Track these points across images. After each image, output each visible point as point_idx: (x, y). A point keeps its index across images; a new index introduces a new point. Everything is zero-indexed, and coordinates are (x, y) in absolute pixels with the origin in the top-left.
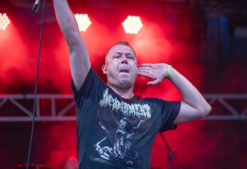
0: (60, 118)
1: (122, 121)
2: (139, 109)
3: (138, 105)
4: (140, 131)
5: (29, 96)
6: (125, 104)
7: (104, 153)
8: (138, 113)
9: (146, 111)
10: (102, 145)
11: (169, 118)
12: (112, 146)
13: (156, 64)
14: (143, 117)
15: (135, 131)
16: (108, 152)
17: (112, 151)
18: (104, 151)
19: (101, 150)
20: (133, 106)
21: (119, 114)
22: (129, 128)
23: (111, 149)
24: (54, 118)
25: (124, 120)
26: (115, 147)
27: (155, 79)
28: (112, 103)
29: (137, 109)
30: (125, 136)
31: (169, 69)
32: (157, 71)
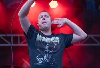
0: (22, 45)
1: (47, 46)
2: (54, 40)
3: (53, 38)
4: (55, 49)
5: (8, 35)
6: (48, 38)
7: (40, 61)
8: (54, 42)
9: (57, 40)
10: (39, 58)
11: (69, 42)
12: (43, 57)
13: (61, 18)
14: (56, 43)
15: (53, 50)
16: (42, 60)
17: (43, 60)
18: (40, 60)
19: (38, 60)
20: (51, 39)
21: (45, 43)
22: (50, 49)
23: (43, 59)
24: (19, 45)
25: (48, 45)
26: (44, 58)
27: (61, 25)
28: (41, 39)
29: (53, 40)
30: (48, 52)
31: (66, 20)
32: (61, 21)
